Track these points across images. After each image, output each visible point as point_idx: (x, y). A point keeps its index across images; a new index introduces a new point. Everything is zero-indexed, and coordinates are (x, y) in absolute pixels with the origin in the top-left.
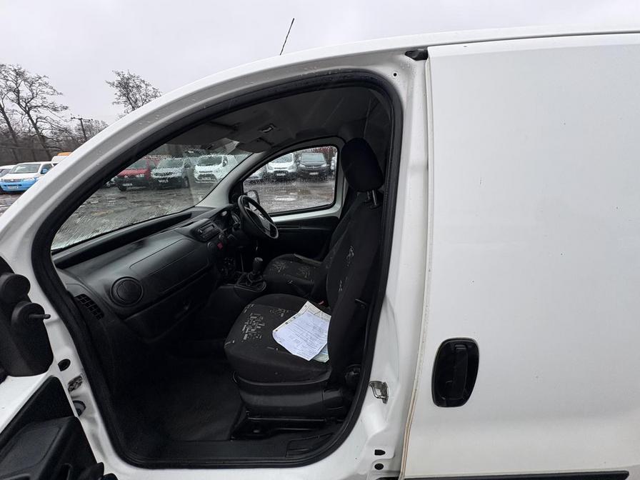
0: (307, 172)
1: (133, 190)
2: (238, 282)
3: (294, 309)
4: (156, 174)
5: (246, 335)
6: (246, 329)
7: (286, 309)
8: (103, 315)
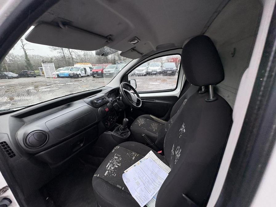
0: (166, 71)
1: (97, 77)
2: (114, 131)
3: (142, 154)
4: (105, 71)
5: (107, 172)
6: (109, 166)
7: (138, 153)
8: (15, 155)
